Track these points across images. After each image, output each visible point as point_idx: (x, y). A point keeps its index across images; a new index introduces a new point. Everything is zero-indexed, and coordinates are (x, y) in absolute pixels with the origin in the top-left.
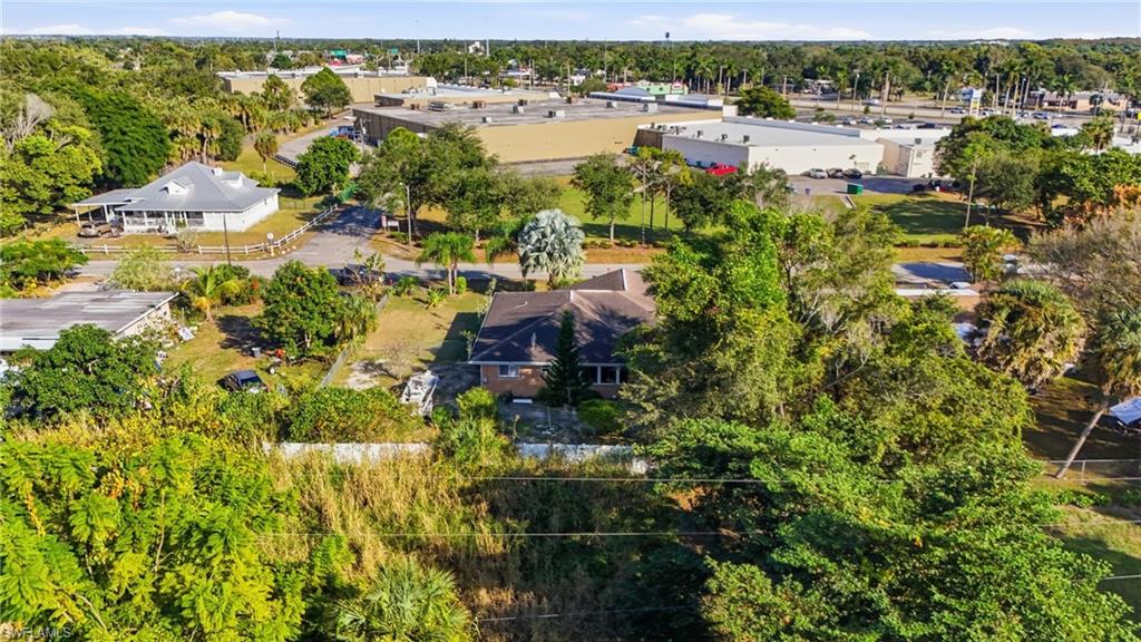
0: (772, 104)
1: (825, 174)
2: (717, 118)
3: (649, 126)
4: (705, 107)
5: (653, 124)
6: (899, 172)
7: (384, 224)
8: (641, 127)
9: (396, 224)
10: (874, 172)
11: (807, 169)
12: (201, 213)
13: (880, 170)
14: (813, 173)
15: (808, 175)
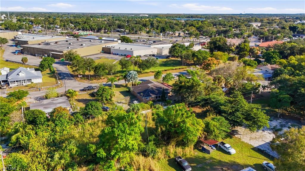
0: (128, 40)
1: (148, 55)
2: (117, 43)
3: (105, 46)
4: (113, 41)
5: (106, 46)
6: (160, 54)
7: (79, 77)
8: (103, 47)
9: (82, 76)
10: (156, 54)
11: (145, 55)
12: (31, 79)
13: (157, 54)
14: (146, 55)
15: (145, 56)
